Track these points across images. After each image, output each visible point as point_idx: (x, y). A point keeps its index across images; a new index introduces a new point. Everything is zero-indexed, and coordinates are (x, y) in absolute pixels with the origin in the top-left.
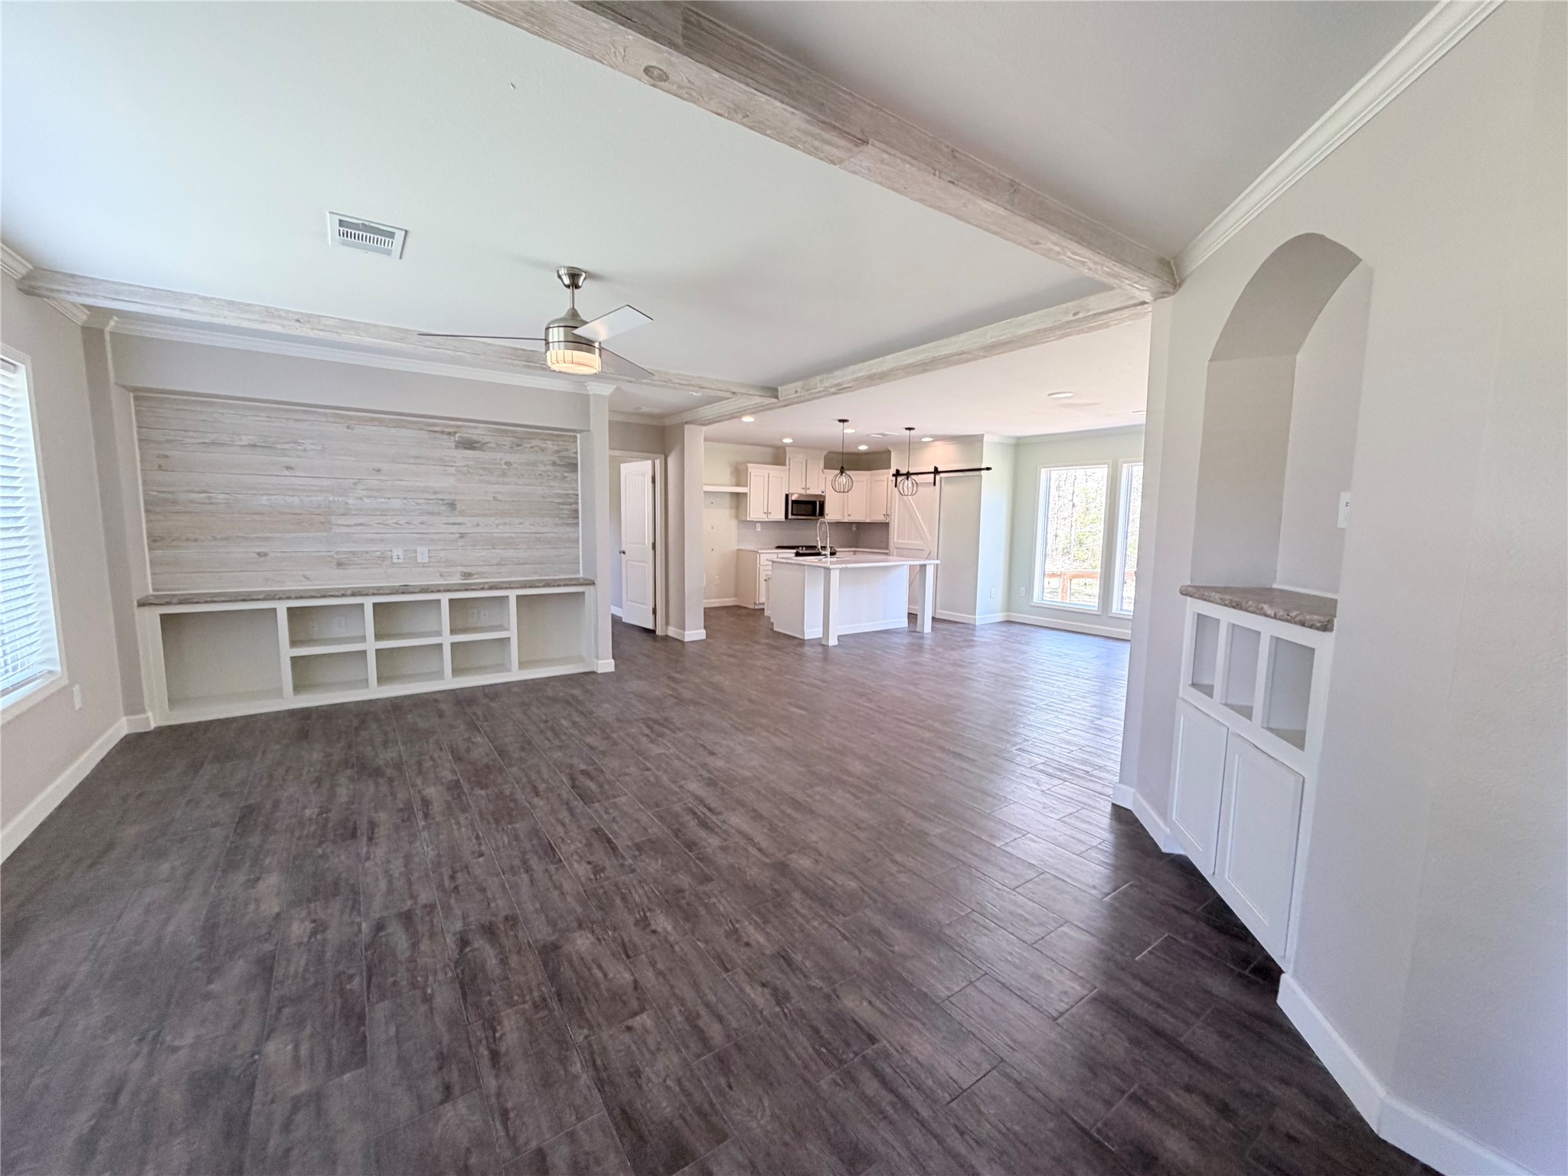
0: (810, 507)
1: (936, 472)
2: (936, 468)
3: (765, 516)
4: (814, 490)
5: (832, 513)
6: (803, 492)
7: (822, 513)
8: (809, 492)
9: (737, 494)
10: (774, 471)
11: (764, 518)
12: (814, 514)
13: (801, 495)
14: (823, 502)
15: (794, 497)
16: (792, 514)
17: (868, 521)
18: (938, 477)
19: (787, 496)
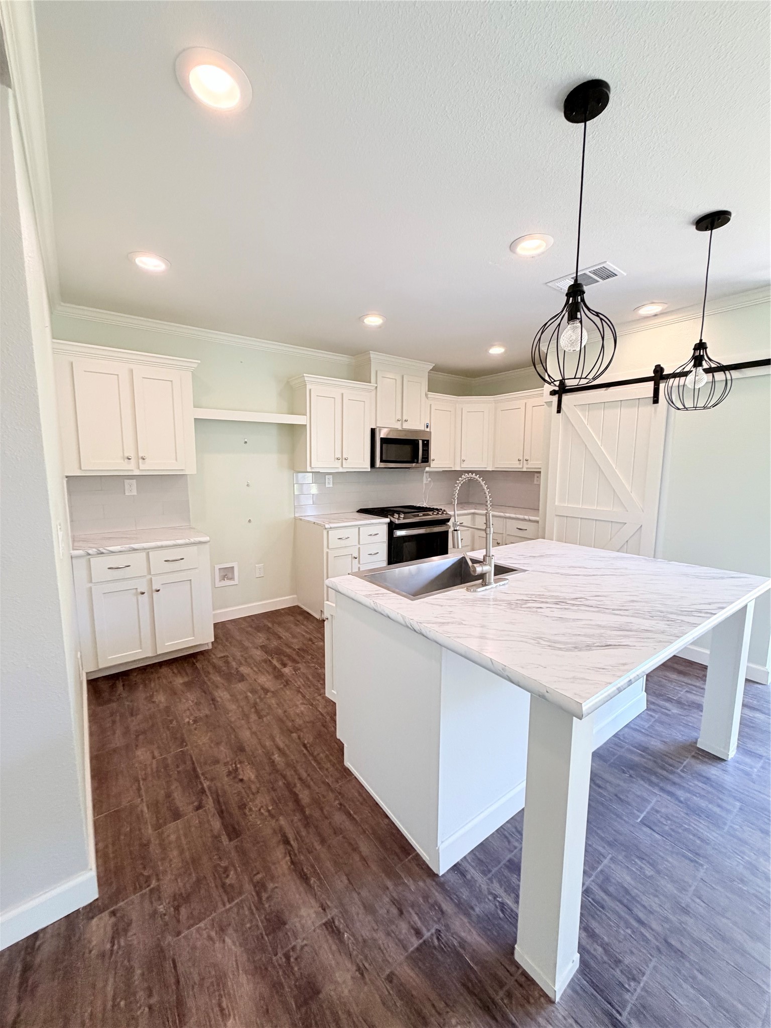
0: (408, 448)
1: (659, 375)
2: (659, 370)
3: (338, 464)
4: (414, 424)
5: (440, 458)
6: (398, 426)
7: (426, 459)
8: (406, 426)
9: (292, 427)
10: (352, 390)
11: (337, 467)
12: (414, 459)
13: (392, 430)
14: (428, 441)
15: (382, 434)
16: (382, 461)
17: (490, 469)
18: (662, 386)
19: (373, 431)
